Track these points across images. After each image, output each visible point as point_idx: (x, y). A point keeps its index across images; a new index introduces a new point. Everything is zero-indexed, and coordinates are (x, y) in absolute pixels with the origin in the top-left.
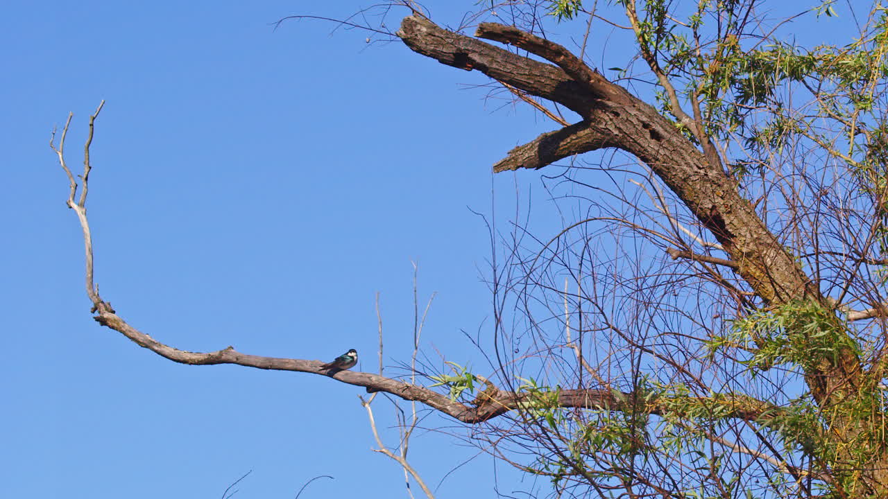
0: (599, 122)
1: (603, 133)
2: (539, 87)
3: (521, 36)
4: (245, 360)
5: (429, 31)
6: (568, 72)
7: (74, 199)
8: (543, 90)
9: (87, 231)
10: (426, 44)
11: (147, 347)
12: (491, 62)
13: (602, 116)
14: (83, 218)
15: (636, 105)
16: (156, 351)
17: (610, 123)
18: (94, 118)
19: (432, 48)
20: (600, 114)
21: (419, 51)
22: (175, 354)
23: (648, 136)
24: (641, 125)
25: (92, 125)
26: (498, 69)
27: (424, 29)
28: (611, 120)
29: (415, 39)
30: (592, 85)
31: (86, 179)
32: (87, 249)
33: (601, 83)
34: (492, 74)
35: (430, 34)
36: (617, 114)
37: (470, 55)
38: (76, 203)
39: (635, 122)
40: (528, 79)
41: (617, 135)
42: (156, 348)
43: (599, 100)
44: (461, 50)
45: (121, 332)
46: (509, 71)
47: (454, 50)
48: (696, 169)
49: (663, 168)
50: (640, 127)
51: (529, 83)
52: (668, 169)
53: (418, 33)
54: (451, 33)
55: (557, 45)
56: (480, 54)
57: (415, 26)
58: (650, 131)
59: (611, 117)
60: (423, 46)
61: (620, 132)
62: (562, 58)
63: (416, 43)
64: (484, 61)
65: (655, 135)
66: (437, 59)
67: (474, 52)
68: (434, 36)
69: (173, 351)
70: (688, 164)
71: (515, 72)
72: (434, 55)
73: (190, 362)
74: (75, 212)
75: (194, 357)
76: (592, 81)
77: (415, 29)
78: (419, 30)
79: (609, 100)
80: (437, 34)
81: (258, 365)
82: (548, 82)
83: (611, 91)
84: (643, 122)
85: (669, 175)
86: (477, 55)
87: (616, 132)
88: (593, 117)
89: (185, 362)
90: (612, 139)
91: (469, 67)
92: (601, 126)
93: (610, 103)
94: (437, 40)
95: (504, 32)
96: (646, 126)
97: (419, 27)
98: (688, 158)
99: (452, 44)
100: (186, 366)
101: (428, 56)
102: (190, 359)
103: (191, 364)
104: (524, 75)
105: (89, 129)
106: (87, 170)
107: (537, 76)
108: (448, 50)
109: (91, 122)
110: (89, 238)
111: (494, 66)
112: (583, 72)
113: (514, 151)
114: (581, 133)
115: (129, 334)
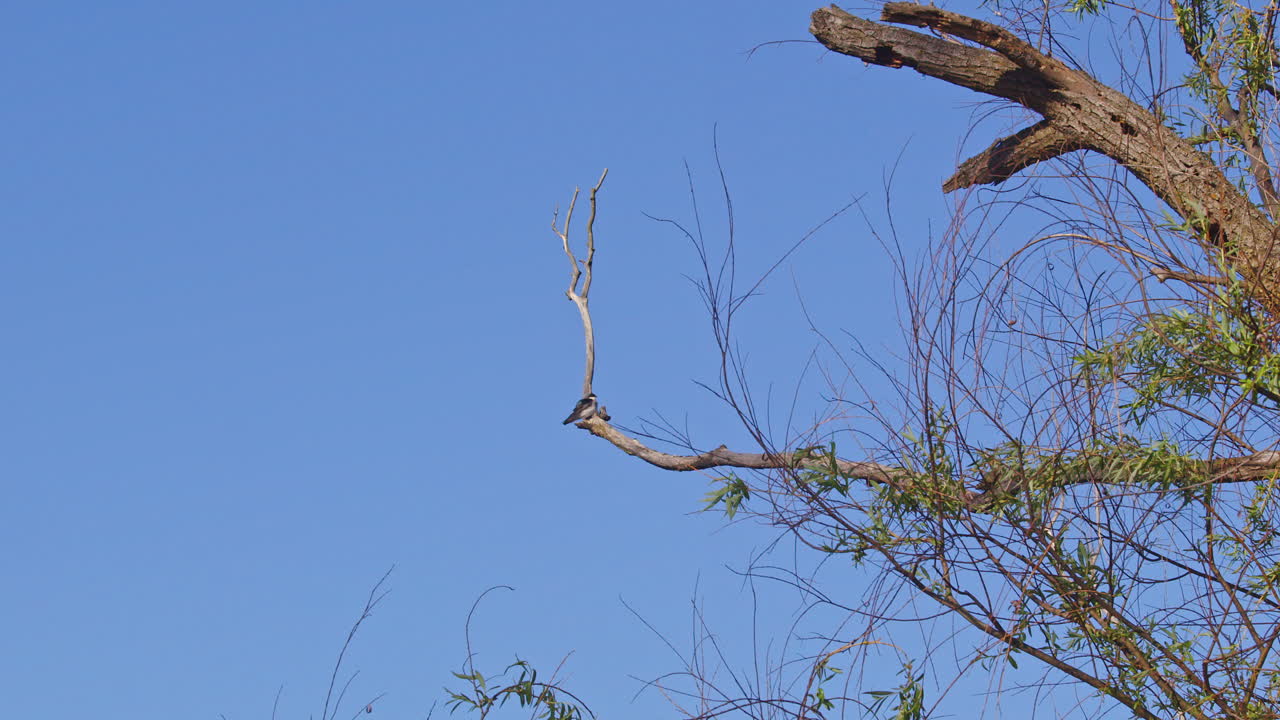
0: (1060, 119)
1: (1064, 132)
2: (981, 81)
3: (942, 16)
4: (737, 459)
5: (845, 23)
6: (1012, 58)
7: (574, 290)
8: (986, 84)
9: (588, 325)
10: (841, 39)
11: (634, 454)
12: (920, 55)
13: (1062, 111)
14: (584, 311)
15: (1102, 93)
16: (643, 458)
17: (1072, 118)
18: (595, 191)
19: (849, 43)
20: (1059, 108)
21: (835, 49)
22: (664, 461)
23: (1119, 130)
24: (1109, 117)
25: (594, 199)
26: (930, 63)
27: (839, 22)
28: (1073, 114)
29: (828, 34)
30: (1043, 74)
31: (590, 264)
32: (587, 345)
33: (1055, 69)
34: (924, 70)
35: (846, 27)
36: (1078, 107)
37: (894, 49)
38: (578, 295)
39: (1101, 114)
40: (966, 72)
41: (1082, 133)
42: (643, 455)
43: (1055, 91)
44: (882, 43)
45: (608, 439)
46: (942, 64)
47: (874, 44)
48: (1182, 167)
49: (1144, 171)
50: (1108, 120)
51: (969, 77)
52: (1148, 170)
53: (831, 26)
54: (872, 23)
55: (992, 25)
56: (907, 46)
57: (828, 17)
58: (1122, 124)
59: (1073, 111)
60: (838, 42)
61: (1085, 129)
62: (999, 40)
63: (830, 39)
64: (912, 54)
65: (1128, 129)
66: (857, 56)
67: (899, 43)
68: (851, 28)
69: (660, 455)
70: (1172, 162)
71: (950, 65)
72: (853, 52)
73: (679, 468)
74: (576, 304)
75: (683, 461)
76: (1043, 68)
77: (828, 21)
78: (832, 23)
79: (1067, 89)
80: (854, 26)
81: (751, 464)
82: (991, 74)
83: (1068, 78)
84: (1110, 114)
85: (1151, 177)
86: (902, 47)
87: (1080, 129)
88: (1052, 113)
89: (674, 468)
90: (1077, 139)
91: (897, 64)
92: (1063, 124)
93: (1068, 94)
94: (855, 34)
95: (918, 13)
96: (1114, 118)
97: (832, 19)
98: (1172, 154)
99: (872, 36)
100: (676, 472)
101: (846, 54)
102: (680, 465)
103: (681, 470)
104: (962, 66)
105: (591, 203)
106: (590, 253)
107: (976, 67)
108: (868, 44)
109: (592, 196)
110: (590, 334)
111: (925, 59)
112: (1029, 57)
113: (966, 165)
114: (1041, 134)
115: (615, 440)
